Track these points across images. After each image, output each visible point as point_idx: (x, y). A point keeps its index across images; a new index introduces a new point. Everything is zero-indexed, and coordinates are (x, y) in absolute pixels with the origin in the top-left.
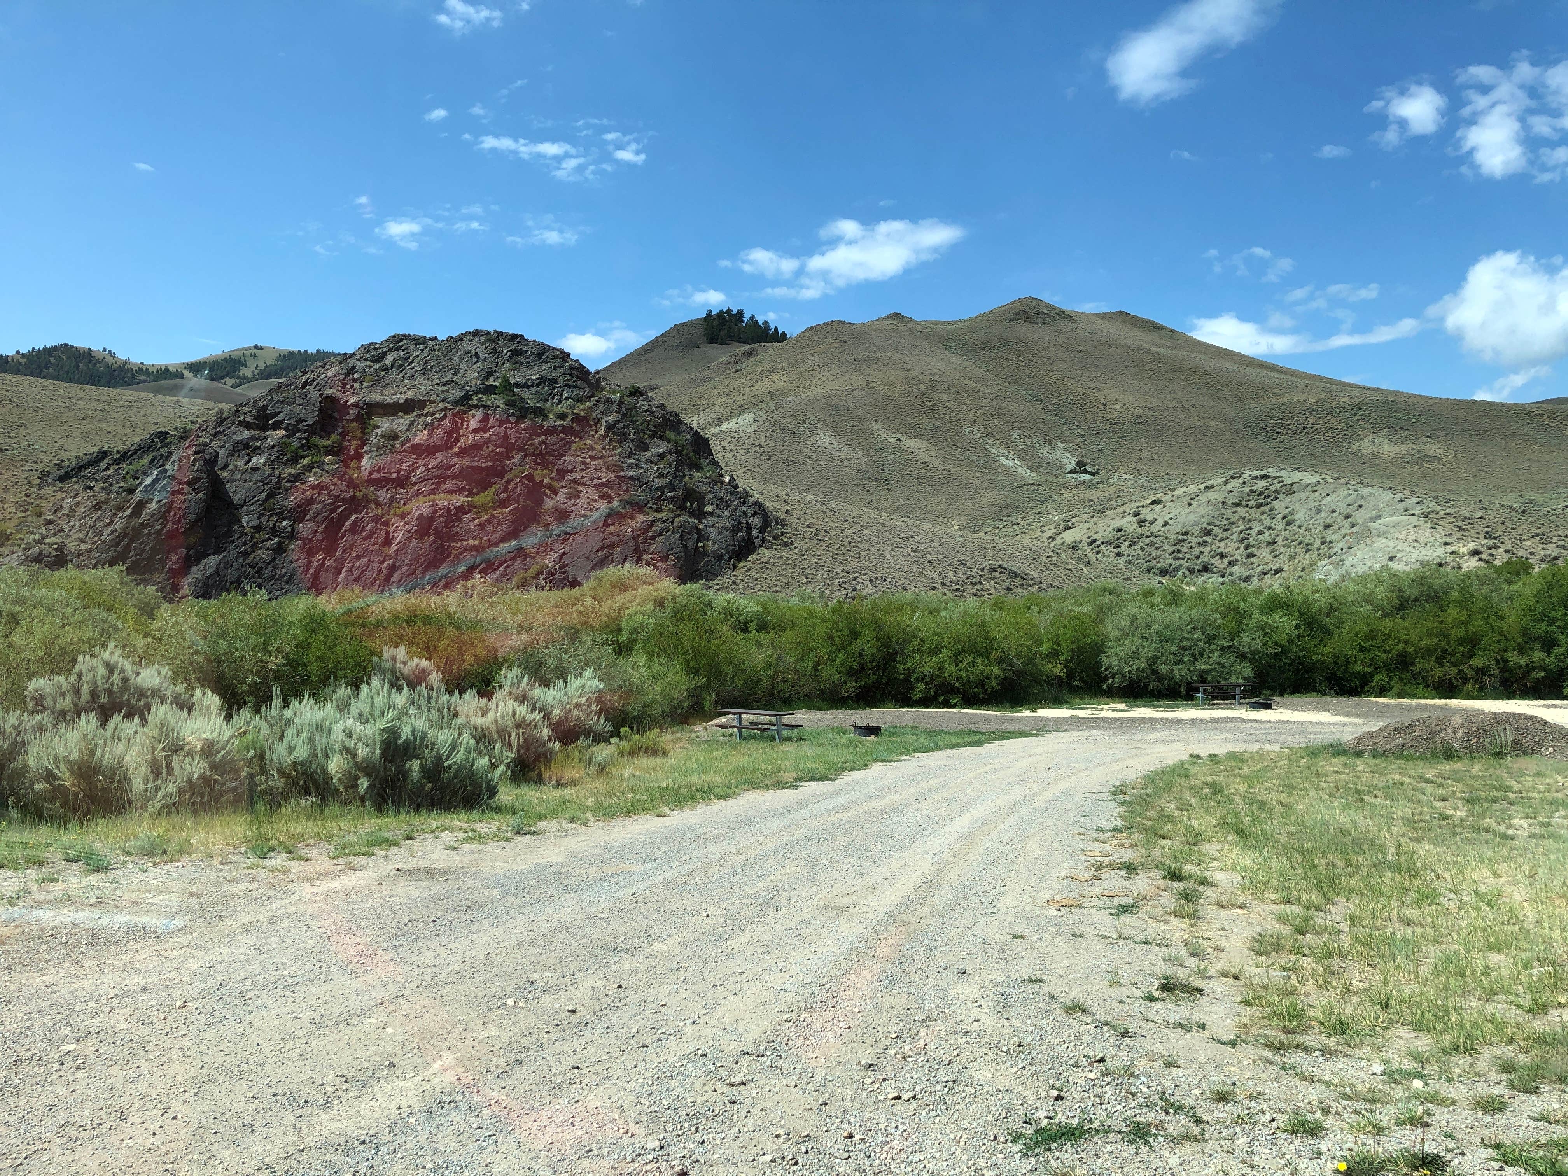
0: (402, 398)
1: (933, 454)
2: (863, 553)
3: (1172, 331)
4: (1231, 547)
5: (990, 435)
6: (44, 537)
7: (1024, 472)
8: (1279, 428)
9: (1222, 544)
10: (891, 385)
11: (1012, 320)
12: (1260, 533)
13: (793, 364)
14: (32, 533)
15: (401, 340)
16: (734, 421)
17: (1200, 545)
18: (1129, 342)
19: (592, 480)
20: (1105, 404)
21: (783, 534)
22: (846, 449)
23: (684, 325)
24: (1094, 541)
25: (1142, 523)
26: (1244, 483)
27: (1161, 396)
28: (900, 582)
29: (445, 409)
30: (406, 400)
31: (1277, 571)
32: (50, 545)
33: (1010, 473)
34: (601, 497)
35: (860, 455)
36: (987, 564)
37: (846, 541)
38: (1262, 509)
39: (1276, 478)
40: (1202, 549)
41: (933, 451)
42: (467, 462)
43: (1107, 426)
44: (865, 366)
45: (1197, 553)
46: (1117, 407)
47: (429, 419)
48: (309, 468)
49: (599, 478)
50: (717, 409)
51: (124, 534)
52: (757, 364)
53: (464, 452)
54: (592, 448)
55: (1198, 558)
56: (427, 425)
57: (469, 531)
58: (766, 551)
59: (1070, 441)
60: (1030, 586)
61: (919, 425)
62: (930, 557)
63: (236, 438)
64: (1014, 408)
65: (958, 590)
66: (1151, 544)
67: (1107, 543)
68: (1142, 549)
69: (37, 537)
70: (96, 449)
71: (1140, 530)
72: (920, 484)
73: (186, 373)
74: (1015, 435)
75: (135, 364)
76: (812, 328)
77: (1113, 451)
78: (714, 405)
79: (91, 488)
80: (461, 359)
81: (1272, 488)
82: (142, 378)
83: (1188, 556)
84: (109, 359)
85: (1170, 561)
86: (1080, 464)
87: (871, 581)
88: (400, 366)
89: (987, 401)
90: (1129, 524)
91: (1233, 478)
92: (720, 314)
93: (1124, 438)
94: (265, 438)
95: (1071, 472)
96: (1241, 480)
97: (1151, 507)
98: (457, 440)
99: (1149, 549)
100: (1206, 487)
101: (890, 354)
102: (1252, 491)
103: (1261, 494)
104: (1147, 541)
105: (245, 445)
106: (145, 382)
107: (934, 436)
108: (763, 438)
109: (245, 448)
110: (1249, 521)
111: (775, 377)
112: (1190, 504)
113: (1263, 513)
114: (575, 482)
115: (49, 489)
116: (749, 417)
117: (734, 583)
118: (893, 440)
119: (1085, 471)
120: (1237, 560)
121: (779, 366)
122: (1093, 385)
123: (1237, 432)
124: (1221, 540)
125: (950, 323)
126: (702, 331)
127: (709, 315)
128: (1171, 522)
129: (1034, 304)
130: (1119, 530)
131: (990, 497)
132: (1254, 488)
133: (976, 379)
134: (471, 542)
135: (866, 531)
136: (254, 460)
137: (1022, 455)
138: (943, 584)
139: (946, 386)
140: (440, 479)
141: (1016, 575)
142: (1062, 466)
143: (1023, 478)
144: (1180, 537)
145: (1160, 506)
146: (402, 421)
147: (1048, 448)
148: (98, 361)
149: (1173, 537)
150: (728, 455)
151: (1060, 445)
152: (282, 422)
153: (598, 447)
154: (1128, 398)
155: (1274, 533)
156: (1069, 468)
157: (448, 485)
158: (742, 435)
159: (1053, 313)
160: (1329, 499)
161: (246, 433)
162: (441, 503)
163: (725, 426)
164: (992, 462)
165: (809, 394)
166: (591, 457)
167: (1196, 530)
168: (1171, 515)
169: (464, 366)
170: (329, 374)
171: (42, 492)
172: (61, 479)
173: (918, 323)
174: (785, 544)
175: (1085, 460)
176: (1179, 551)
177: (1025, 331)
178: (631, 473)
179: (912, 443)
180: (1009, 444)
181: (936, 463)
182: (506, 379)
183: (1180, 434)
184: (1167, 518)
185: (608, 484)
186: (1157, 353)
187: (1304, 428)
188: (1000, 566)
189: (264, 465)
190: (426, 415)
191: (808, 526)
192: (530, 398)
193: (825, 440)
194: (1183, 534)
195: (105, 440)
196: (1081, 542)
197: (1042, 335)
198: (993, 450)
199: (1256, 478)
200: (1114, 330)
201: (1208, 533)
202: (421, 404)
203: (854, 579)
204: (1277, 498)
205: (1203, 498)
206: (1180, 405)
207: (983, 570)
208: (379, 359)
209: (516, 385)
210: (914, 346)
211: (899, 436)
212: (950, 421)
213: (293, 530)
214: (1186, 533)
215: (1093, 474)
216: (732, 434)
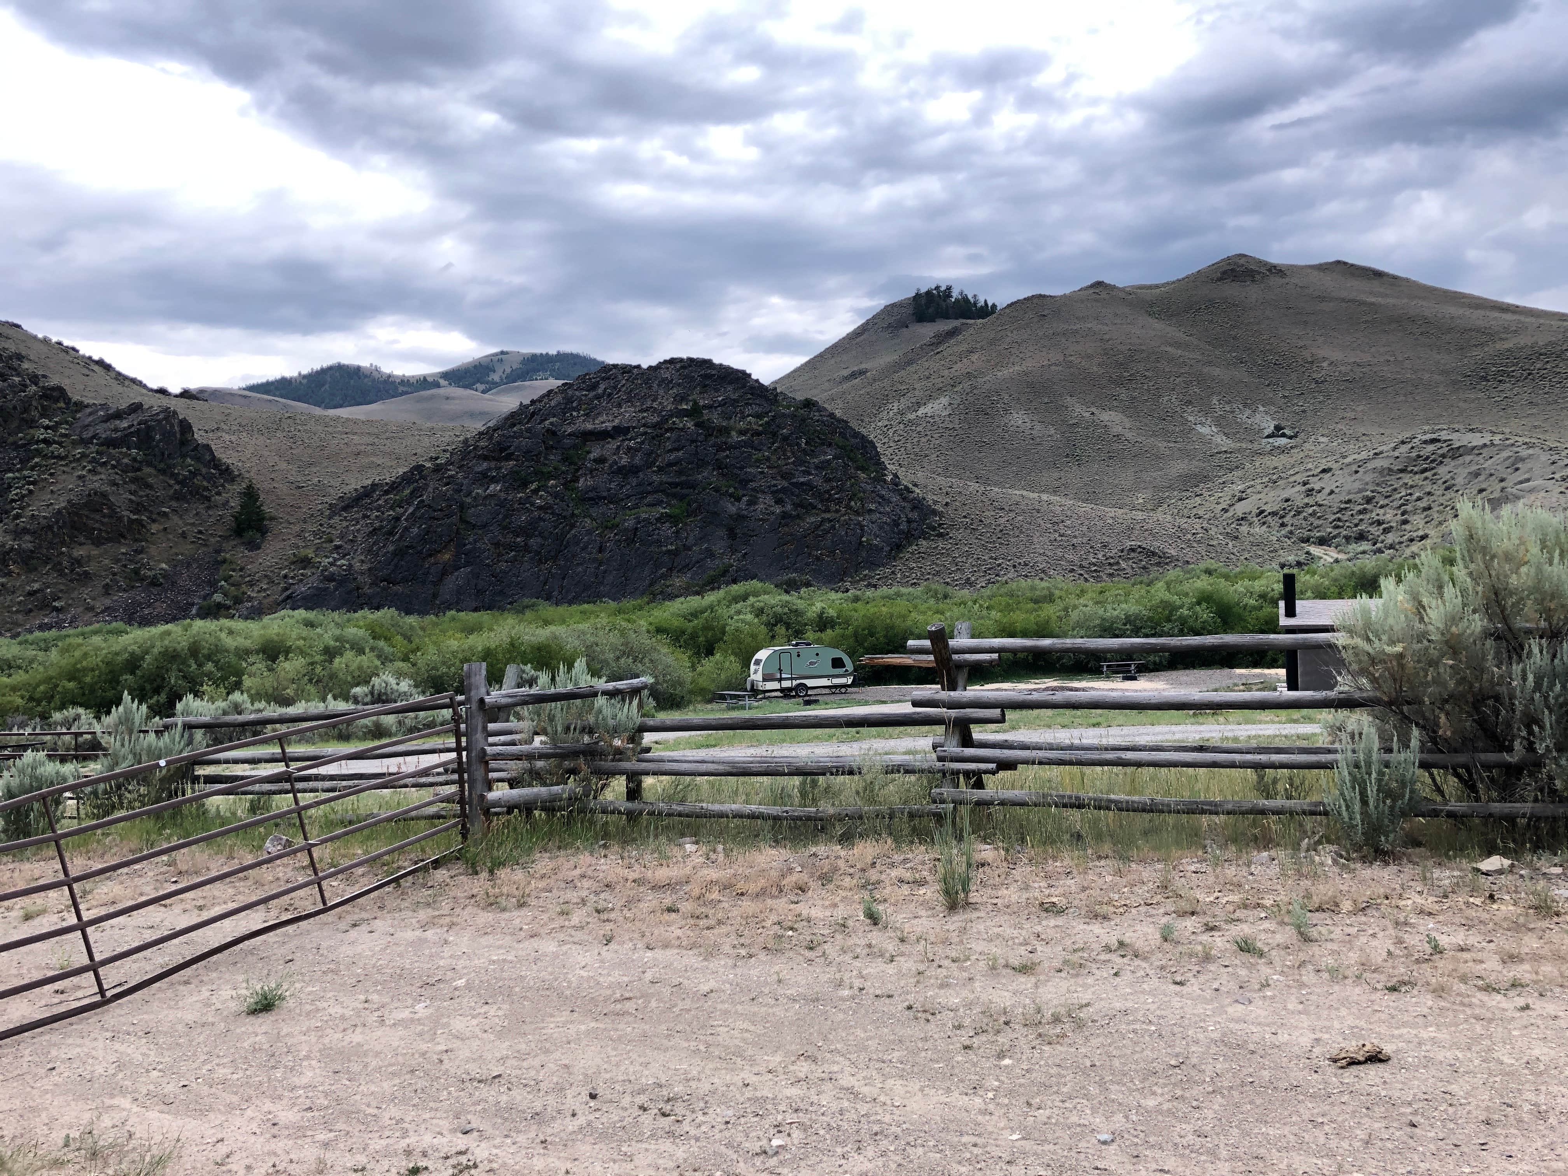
0: (609, 425)
1: (1128, 426)
2: (1012, 540)
3: (1395, 277)
4: (1390, 516)
5: (1189, 403)
6: (335, 560)
7: (1220, 439)
8: (1502, 376)
9: (1382, 511)
10: (1089, 357)
11: (1220, 279)
12: (1419, 499)
13: (992, 342)
14: (326, 557)
15: (611, 370)
16: (930, 405)
17: (1360, 512)
18: (1344, 294)
19: (769, 487)
20: (1312, 362)
21: (940, 525)
22: (1038, 427)
23: (893, 305)
24: (1262, 512)
25: (1310, 492)
26: (1413, 448)
27: (1373, 349)
28: (1041, 566)
29: (645, 433)
30: (614, 427)
31: (1423, 538)
32: (341, 566)
33: (1206, 441)
34: (776, 503)
35: (1052, 432)
36: (1128, 544)
37: (998, 529)
38: (1426, 474)
39: (1445, 441)
40: (1361, 517)
41: (1128, 423)
42: (664, 478)
43: (1313, 386)
44: (1063, 340)
45: (1356, 521)
46: (1325, 364)
47: (632, 444)
48: (536, 491)
49: (775, 486)
50: (917, 393)
51: (395, 554)
52: (959, 343)
53: (660, 469)
54: (768, 459)
55: (1356, 525)
56: (629, 448)
57: (668, 538)
58: (924, 542)
59: (1273, 404)
60: (1167, 564)
61: (1115, 398)
62: (1075, 541)
63: (477, 469)
64: (1216, 371)
65: (1095, 571)
66: (1313, 514)
67: (1274, 514)
68: (1305, 519)
69: (331, 560)
70: (369, 482)
71: (1306, 500)
72: (1110, 458)
73: (442, 382)
74: (1215, 401)
75: (398, 377)
76: (1012, 304)
77: (1316, 411)
78: (914, 389)
79: (368, 517)
80: (659, 385)
81: (1440, 452)
82: (405, 389)
83: (1347, 524)
84: (375, 374)
85: (1329, 530)
86: (1278, 428)
87: (1014, 566)
88: (610, 395)
89: (1187, 368)
90: (1295, 493)
91: (1403, 443)
92: (929, 293)
93: (1328, 397)
94: (500, 468)
95: (1268, 437)
96: (1410, 446)
97: (1321, 475)
98: (655, 460)
99: (1312, 519)
100: (1376, 454)
101: (1089, 326)
102: (1419, 456)
103: (1427, 458)
104: (1310, 510)
105: (484, 474)
106: (406, 393)
107: (1131, 408)
108: (957, 421)
109: (485, 478)
110: (1412, 487)
111: (974, 357)
112: (1357, 472)
113: (1426, 478)
114: (754, 490)
115: (337, 519)
116: (945, 400)
117: (893, 572)
118: (1088, 414)
119: (1284, 435)
120: (1392, 527)
121: (978, 346)
122: (1301, 343)
123: (1454, 383)
124: (1382, 507)
125: (1157, 286)
126: (910, 311)
127: (918, 296)
128: (1337, 490)
129: (1242, 261)
130: (1287, 500)
131: (1179, 467)
132: (1422, 453)
133: (1177, 345)
134: (669, 547)
135: (1020, 518)
136: (492, 487)
137: (1219, 422)
138: (1081, 567)
139: (1144, 355)
140: (643, 495)
141: (1154, 554)
142: (1261, 430)
143: (1217, 445)
144: (1343, 506)
145: (1329, 474)
146: (610, 446)
147: (1248, 412)
148: (366, 376)
149: (1336, 506)
150: (923, 440)
151: (1261, 409)
152: (513, 454)
153: (774, 458)
154: (1336, 355)
155: (1432, 498)
156: (1267, 432)
157: (649, 499)
158: (937, 419)
159: (1263, 270)
160: (1490, 462)
161: (485, 465)
162: (644, 516)
163: (921, 411)
164: (1188, 431)
165: (1004, 373)
166: (768, 467)
167: (1358, 497)
168: (1338, 484)
169: (661, 392)
170: (553, 403)
171: (332, 521)
172: (345, 509)
173: (1122, 290)
174: (941, 535)
175: (1283, 424)
176: (1339, 520)
177: (1232, 290)
178: (802, 480)
179: (1106, 416)
180: (1207, 411)
181: (1129, 435)
182: (695, 403)
183: (1389, 390)
184: (1333, 487)
185: (784, 490)
186: (1373, 304)
187: (1529, 374)
188: (1140, 547)
189: (500, 491)
190: (630, 440)
191: (965, 517)
192: (715, 418)
193: (1018, 419)
194: (1346, 503)
195: (376, 472)
196: (1250, 513)
197: (1252, 293)
198: (1190, 418)
199: (1425, 442)
200: (1328, 282)
201: (1369, 500)
202: (627, 430)
203: (999, 565)
204: (1441, 462)
205: (1370, 465)
206: (1392, 359)
207: (1122, 551)
208: (594, 387)
209: (705, 407)
210: (1116, 315)
211: (1093, 409)
212: (1148, 390)
213: (526, 545)
214: (1349, 501)
215: (1291, 438)
216: (928, 419)
